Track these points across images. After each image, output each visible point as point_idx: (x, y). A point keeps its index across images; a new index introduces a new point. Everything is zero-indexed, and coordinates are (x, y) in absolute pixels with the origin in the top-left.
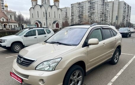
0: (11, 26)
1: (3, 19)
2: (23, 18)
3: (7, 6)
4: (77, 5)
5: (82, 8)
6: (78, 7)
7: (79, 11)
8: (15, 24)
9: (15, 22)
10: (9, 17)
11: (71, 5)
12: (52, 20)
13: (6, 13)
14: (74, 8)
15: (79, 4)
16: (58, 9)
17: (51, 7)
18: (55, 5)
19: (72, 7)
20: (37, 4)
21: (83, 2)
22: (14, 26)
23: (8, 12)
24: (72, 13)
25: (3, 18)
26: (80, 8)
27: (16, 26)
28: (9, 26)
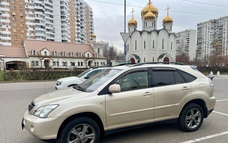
0: (98, 63)
1: (88, 54)
2: (115, 52)
3: (95, 37)
4: (209, 25)
5: (220, 29)
6: (212, 28)
7: (214, 35)
8: (103, 61)
9: (103, 57)
10: (96, 50)
11: (198, 25)
12: (158, 52)
13: (92, 45)
14: (204, 30)
15: (215, 22)
16: (169, 35)
17: (158, 32)
18: (164, 29)
19: (199, 29)
20: (135, 30)
21: (221, 19)
22: (102, 63)
23: (95, 44)
24: (198, 39)
25: (88, 52)
26: (215, 29)
27: (104, 63)
28: (95, 63)
